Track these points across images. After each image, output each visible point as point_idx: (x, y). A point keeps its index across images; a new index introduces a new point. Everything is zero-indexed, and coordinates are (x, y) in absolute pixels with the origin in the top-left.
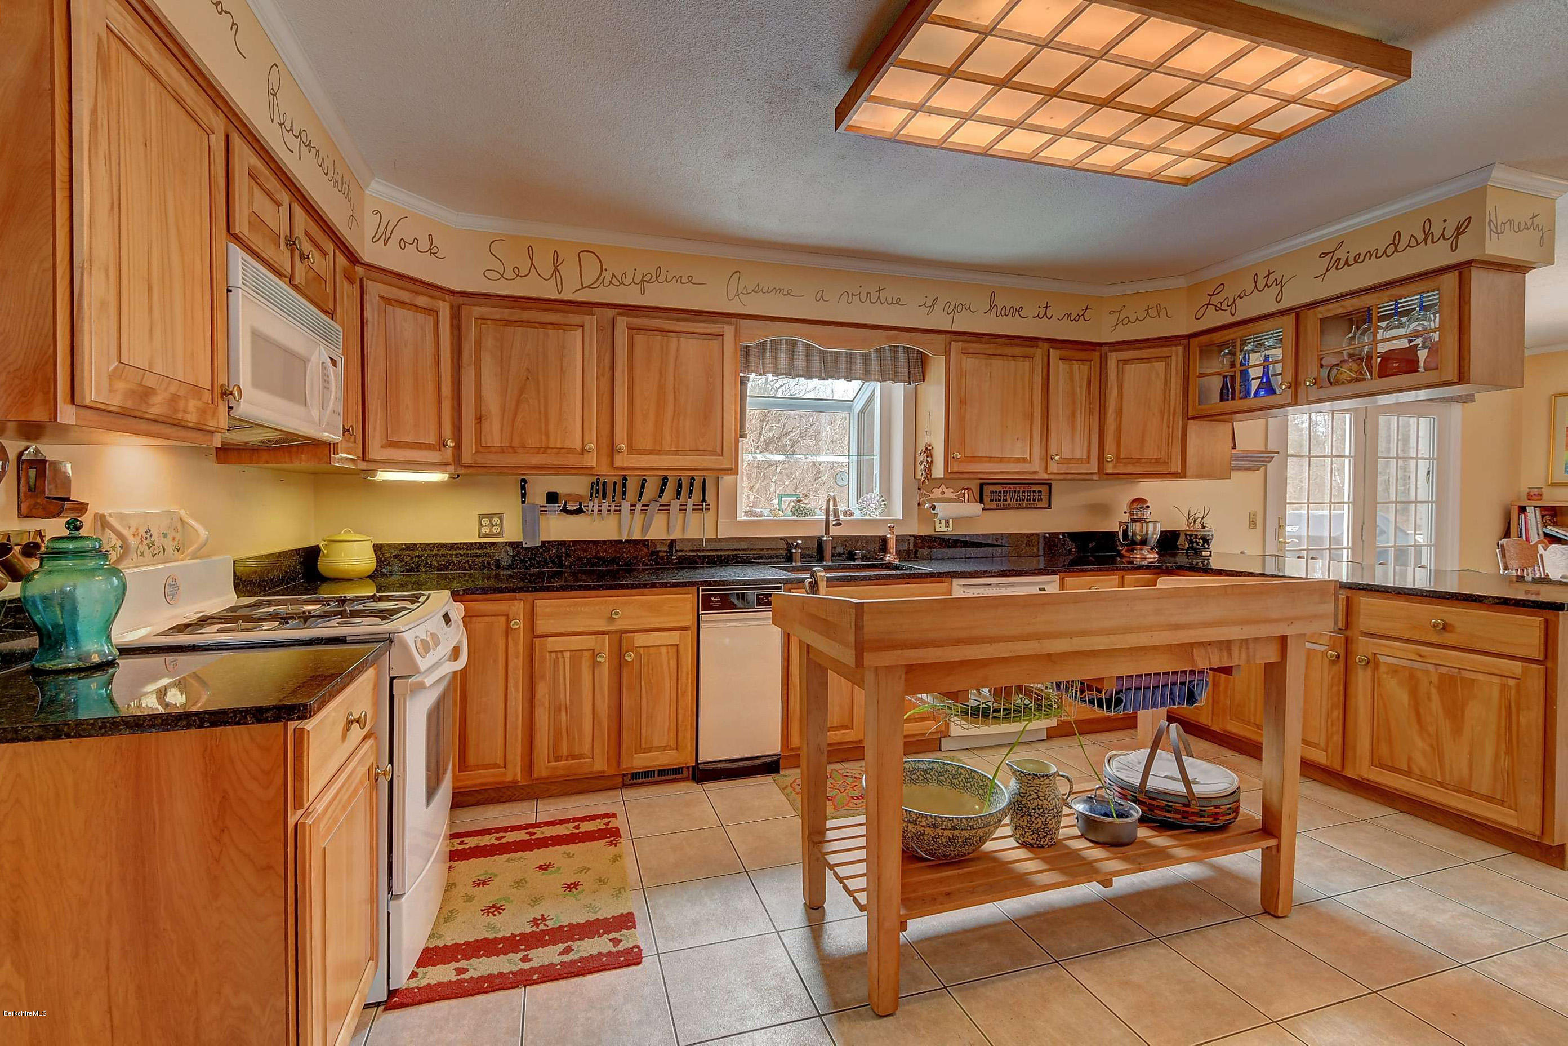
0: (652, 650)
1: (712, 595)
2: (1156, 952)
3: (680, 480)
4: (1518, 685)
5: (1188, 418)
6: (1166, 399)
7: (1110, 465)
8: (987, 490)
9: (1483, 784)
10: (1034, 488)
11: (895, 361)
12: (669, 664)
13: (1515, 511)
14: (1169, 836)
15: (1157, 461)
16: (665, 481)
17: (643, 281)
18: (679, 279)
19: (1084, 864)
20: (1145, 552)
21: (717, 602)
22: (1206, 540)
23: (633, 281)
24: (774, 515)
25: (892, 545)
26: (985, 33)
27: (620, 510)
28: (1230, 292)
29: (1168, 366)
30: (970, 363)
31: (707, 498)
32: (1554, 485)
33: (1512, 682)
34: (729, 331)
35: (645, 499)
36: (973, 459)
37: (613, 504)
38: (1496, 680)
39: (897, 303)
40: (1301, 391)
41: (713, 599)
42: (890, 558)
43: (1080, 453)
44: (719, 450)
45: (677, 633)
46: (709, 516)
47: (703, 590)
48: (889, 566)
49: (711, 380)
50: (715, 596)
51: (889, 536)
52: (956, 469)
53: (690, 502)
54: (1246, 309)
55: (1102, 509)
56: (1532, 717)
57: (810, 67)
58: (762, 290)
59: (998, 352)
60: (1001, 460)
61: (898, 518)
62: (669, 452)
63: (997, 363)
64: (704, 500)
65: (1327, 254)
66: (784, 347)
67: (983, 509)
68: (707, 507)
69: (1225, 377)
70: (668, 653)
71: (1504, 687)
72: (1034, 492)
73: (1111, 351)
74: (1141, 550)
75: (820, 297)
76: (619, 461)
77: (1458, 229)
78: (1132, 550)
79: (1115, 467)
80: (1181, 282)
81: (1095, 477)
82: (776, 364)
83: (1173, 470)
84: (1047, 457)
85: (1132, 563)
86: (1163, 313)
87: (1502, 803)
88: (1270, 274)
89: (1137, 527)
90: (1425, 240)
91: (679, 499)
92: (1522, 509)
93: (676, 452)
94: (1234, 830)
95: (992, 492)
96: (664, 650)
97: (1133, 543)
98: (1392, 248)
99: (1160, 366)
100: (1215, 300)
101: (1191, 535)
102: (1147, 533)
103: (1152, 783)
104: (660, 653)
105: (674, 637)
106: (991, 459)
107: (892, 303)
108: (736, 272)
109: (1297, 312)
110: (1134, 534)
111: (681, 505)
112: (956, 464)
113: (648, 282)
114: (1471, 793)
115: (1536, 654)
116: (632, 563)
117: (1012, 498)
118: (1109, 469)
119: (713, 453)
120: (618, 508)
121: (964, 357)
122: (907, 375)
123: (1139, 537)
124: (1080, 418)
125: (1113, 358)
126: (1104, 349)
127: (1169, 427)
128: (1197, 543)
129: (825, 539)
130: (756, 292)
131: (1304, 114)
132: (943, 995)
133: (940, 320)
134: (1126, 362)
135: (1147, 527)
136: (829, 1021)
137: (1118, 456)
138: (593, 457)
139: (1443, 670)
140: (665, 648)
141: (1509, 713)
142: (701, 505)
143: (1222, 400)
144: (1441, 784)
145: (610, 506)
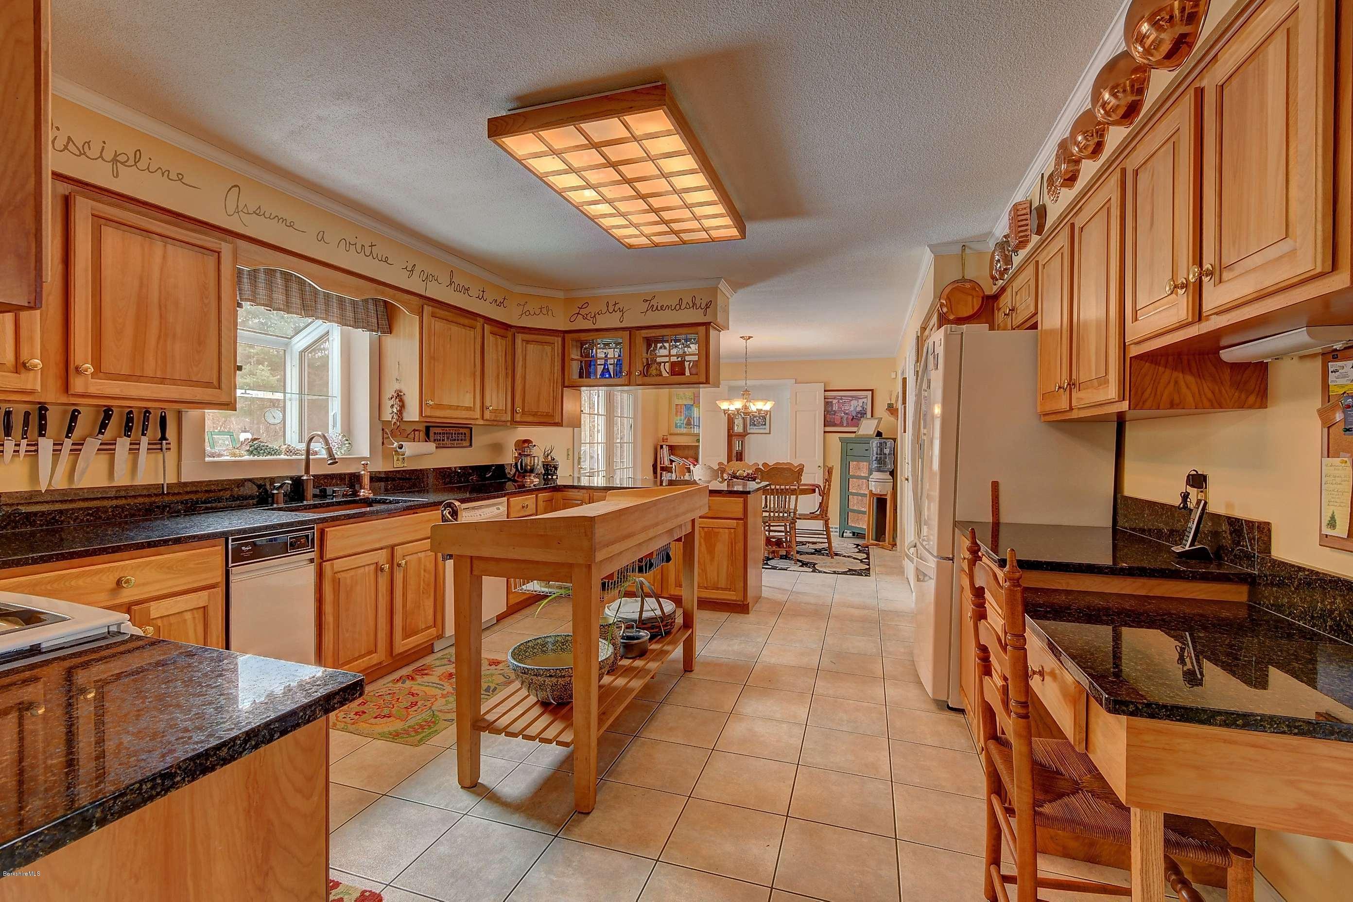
0: (173, 620)
1: (243, 545)
2: (667, 709)
3: (131, 412)
4: (735, 532)
5: (564, 386)
6: (552, 373)
7: (519, 415)
8: (432, 430)
9: (723, 583)
10: (462, 431)
11: (367, 309)
12: (195, 630)
13: (659, 447)
14: (656, 642)
15: (547, 415)
16: (108, 413)
17: (115, 160)
18: (166, 173)
19: (639, 672)
20: (532, 478)
21: (249, 550)
22: (556, 469)
23: (101, 157)
24: (234, 455)
25: (366, 481)
26: (635, 138)
27: (37, 451)
28: (592, 309)
29: (553, 349)
30: (438, 325)
31: (167, 436)
32: (671, 434)
33: (732, 531)
34: (226, 249)
35: (77, 434)
36: (439, 406)
37: (24, 442)
38: (727, 531)
39: (386, 261)
40: (633, 377)
41: (243, 548)
42: (364, 493)
43: (502, 406)
44: (215, 383)
45: (205, 593)
46: (171, 457)
47: (233, 540)
48: (368, 502)
49: (206, 301)
50: (246, 545)
51: (363, 472)
52: (428, 414)
53: (144, 441)
54: (603, 322)
55: (497, 448)
56: (740, 546)
57: (492, 82)
58: (264, 214)
59: (455, 320)
60: (457, 408)
61: (364, 455)
62: (153, 380)
63: (455, 329)
64: (163, 438)
65: (647, 301)
66: (262, 276)
67: (437, 448)
68: (168, 446)
69: (581, 362)
70: (194, 618)
71: (730, 533)
72: (462, 434)
73: (518, 333)
74: (530, 476)
75: (321, 238)
76: (78, 385)
77: (707, 305)
78: (524, 477)
79: (521, 417)
80: (561, 295)
81: (509, 424)
82: (254, 293)
83: (557, 421)
84: (483, 407)
85: (524, 486)
86: (550, 313)
87: (730, 590)
88: (616, 304)
89: (527, 460)
90: (693, 306)
91: (129, 436)
92: (662, 447)
93: (163, 381)
94: (674, 630)
95: (435, 433)
96: (188, 616)
97: (526, 471)
98: (678, 307)
99: (548, 349)
100: (583, 312)
101: (547, 465)
102: (534, 465)
103: (645, 615)
104: (185, 620)
105: (201, 598)
106: (450, 407)
107: (382, 260)
108: (235, 186)
109: (632, 331)
110: (526, 465)
111: (131, 444)
112: (428, 410)
113: (122, 163)
114: (718, 589)
115: (741, 515)
116: (57, 521)
117: (448, 438)
118: (518, 418)
119: (208, 385)
120: (33, 448)
121: (433, 320)
122: (376, 325)
123: (529, 467)
124: (501, 380)
125: (519, 338)
126: (513, 330)
127: (553, 391)
128: (551, 470)
129: (305, 478)
130: (257, 214)
131: (703, 235)
132: (604, 784)
133: (415, 284)
134: (528, 342)
135: (534, 460)
136: (565, 834)
137: (523, 410)
138: (35, 378)
139: (706, 530)
140: (189, 613)
141: (732, 544)
142: (160, 443)
143: (581, 376)
144: (706, 588)
145: (18, 445)
